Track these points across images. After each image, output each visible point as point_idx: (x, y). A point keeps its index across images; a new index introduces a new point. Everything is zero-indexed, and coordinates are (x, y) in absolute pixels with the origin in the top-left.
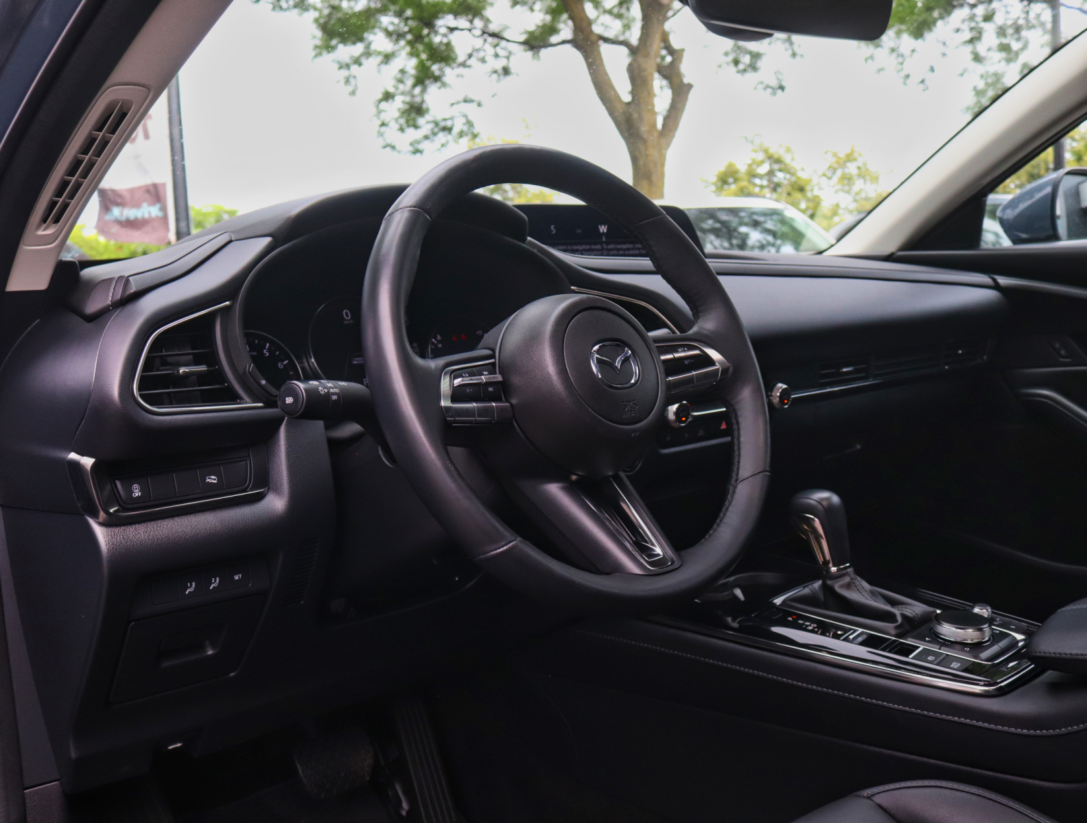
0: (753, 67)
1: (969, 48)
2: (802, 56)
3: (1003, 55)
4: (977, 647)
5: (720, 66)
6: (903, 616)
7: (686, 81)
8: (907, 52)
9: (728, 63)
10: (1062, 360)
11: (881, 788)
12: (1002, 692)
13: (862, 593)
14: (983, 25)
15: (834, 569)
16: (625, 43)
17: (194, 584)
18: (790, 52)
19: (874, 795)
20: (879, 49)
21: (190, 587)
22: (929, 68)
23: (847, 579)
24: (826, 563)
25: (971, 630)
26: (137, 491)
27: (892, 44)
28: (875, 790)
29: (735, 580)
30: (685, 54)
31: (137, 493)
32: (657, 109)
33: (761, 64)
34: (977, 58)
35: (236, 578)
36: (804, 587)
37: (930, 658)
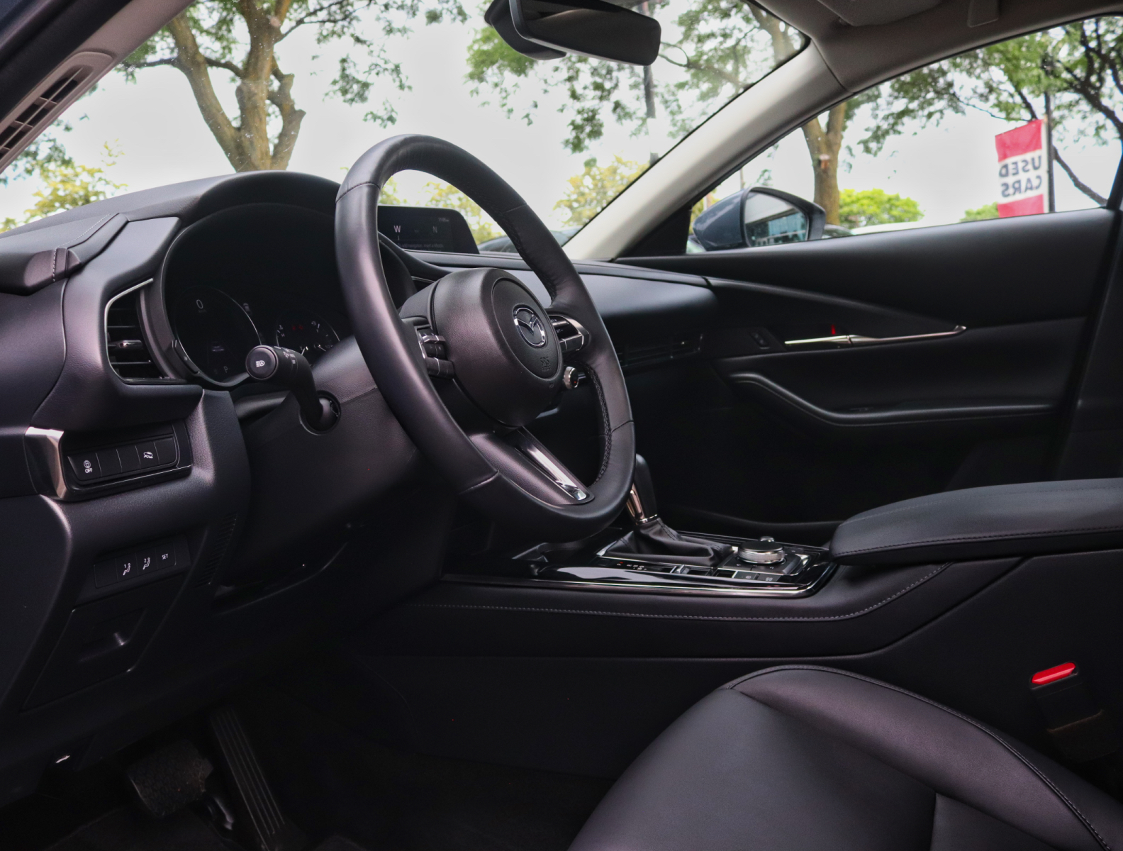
0: (361, 97)
1: (568, 85)
2: (410, 88)
3: (598, 93)
4: (776, 565)
5: (327, 94)
6: (714, 550)
7: (297, 107)
8: (510, 89)
9: (335, 92)
10: (762, 348)
11: (739, 680)
12: (810, 594)
13: (670, 537)
14: (578, 65)
15: (644, 520)
16: (228, 66)
17: (129, 564)
18: (398, 83)
19: (735, 686)
20: (484, 83)
21: (126, 569)
22: (532, 103)
23: (658, 527)
24: (638, 516)
25: (769, 553)
26: (88, 467)
27: (496, 80)
28: (735, 682)
29: (540, 548)
30: (295, 80)
31: (89, 470)
32: (269, 136)
33: (369, 94)
34: (574, 96)
35: (164, 557)
36: (617, 541)
37: (747, 577)
